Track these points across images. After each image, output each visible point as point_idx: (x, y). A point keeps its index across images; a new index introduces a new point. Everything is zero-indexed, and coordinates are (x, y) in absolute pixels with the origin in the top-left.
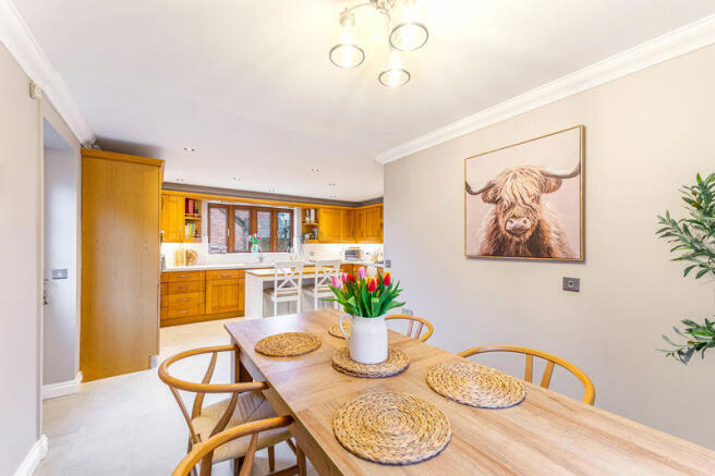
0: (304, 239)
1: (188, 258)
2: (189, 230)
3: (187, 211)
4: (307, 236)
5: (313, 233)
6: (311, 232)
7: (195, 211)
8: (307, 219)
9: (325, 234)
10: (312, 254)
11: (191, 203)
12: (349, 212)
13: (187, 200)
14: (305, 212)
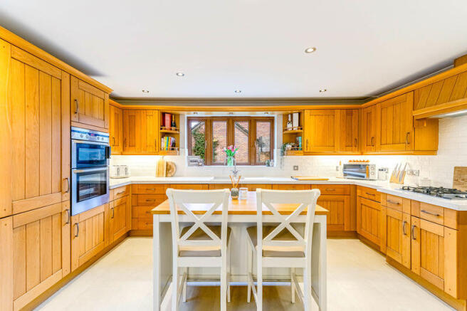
0: (284, 149)
1: (168, 170)
2: (165, 142)
3: (163, 124)
4: (289, 146)
5: (297, 142)
6: (294, 141)
7: (173, 124)
8: (289, 126)
9: (312, 142)
10: (296, 168)
11: (167, 118)
12: (349, 112)
13: (163, 114)
14: (287, 118)
